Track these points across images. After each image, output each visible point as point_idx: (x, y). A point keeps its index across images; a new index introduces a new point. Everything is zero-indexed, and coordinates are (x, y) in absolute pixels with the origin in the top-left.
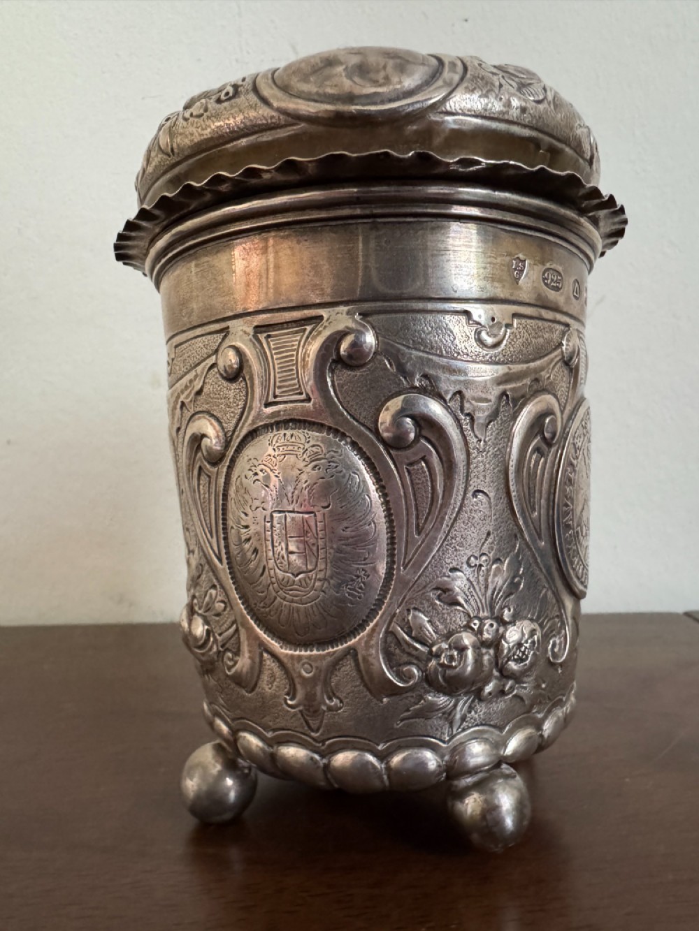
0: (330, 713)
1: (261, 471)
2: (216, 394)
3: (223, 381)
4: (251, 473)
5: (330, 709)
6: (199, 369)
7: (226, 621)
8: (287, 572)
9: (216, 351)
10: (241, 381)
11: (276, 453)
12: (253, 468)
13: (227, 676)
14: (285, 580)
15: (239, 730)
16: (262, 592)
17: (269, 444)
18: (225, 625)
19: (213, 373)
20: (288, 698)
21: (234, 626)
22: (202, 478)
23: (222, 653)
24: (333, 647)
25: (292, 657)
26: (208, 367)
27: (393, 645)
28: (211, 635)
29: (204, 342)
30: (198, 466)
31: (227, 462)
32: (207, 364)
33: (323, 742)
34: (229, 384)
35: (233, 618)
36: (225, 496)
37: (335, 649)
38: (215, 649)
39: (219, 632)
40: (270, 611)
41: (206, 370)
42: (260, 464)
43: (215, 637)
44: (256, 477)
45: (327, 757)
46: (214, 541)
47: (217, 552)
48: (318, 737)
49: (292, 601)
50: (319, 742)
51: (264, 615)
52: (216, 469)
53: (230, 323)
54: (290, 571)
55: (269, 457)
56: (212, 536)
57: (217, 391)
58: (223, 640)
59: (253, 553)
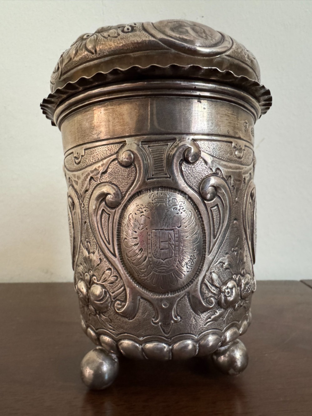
0: (176, 324)
1: (145, 211)
2: (116, 173)
3: (121, 167)
4: (139, 212)
5: (175, 322)
6: (105, 161)
7: (117, 286)
8: (159, 259)
9: (117, 152)
10: (133, 168)
11: (154, 202)
12: (140, 210)
13: (117, 313)
14: (158, 262)
15: (120, 340)
16: (144, 269)
17: (149, 198)
18: (117, 288)
19: (115, 163)
20: (153, 319)
21: (123, 288)
22: (104, 215)
23: (113, 302)
24: (178, 293)
25: (158, 299)
26: (111, 160)
27: (205, 289)
28: (107, 293)
29: (108, 148)
30: (101, 209)
31: (121, 206)
32: (111, 158)
33: (171, 338)
34: (125, 169)
35: (122, 284)
36: (120, 224)
37: (179, 293)
38: (109, 300)
39: (112, 292)
40: (147, 278)
41: (110, 162)
42: (144, 208)
43: (110, 295)
44: (142, 214)
45: (172, 345)
46: (110, 247)
47: (112, 252)
48: (168, 336)
49: (160, 272)
50: (169, 339)
51: (143, 280)
52: (114, 210)
53: (126, 139)
54: (161, 258)
55: (150, 204)
56: (109, 244)
57: (117, 172)
58: (115, 295)
59: (139, 251)
